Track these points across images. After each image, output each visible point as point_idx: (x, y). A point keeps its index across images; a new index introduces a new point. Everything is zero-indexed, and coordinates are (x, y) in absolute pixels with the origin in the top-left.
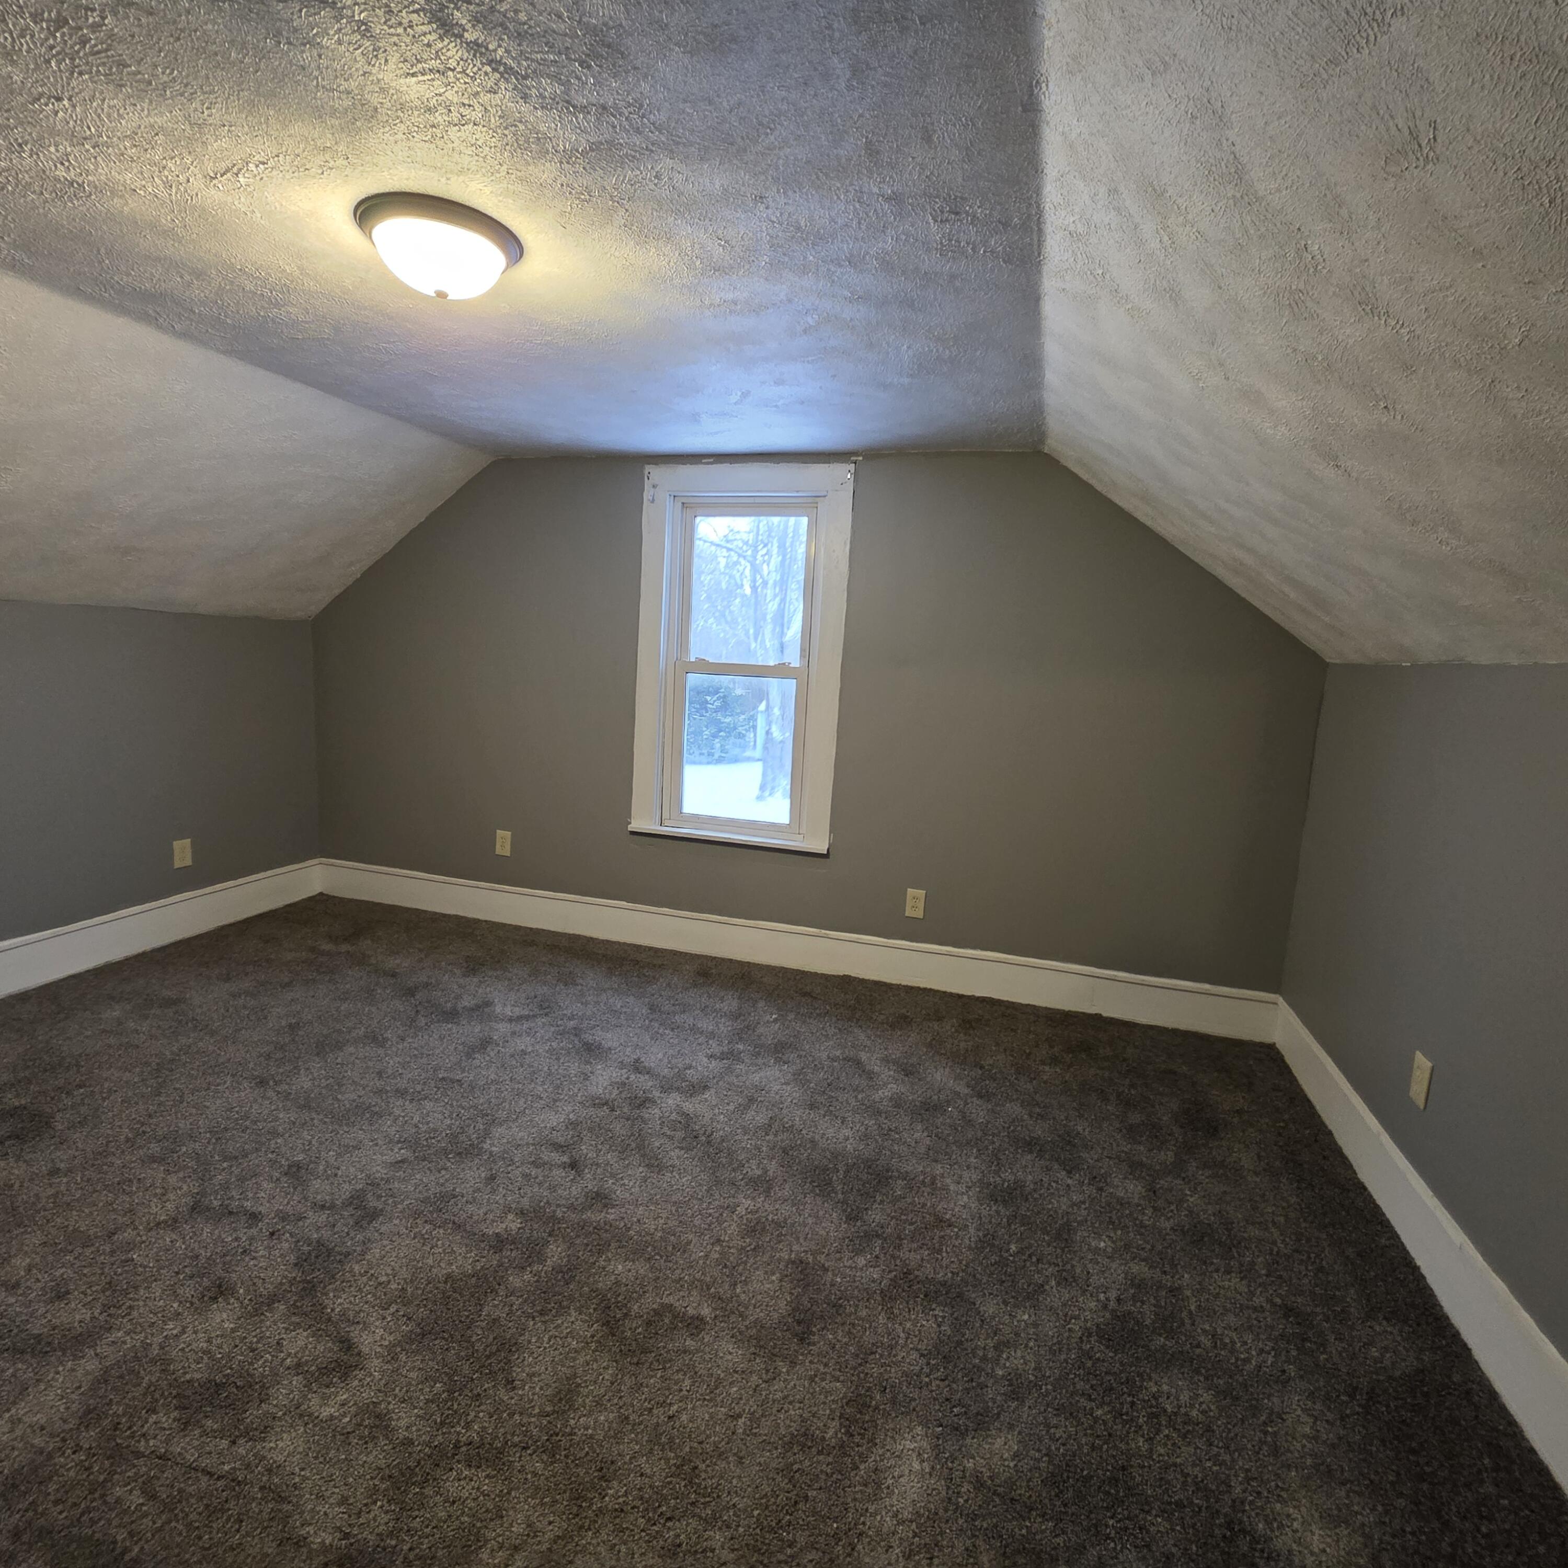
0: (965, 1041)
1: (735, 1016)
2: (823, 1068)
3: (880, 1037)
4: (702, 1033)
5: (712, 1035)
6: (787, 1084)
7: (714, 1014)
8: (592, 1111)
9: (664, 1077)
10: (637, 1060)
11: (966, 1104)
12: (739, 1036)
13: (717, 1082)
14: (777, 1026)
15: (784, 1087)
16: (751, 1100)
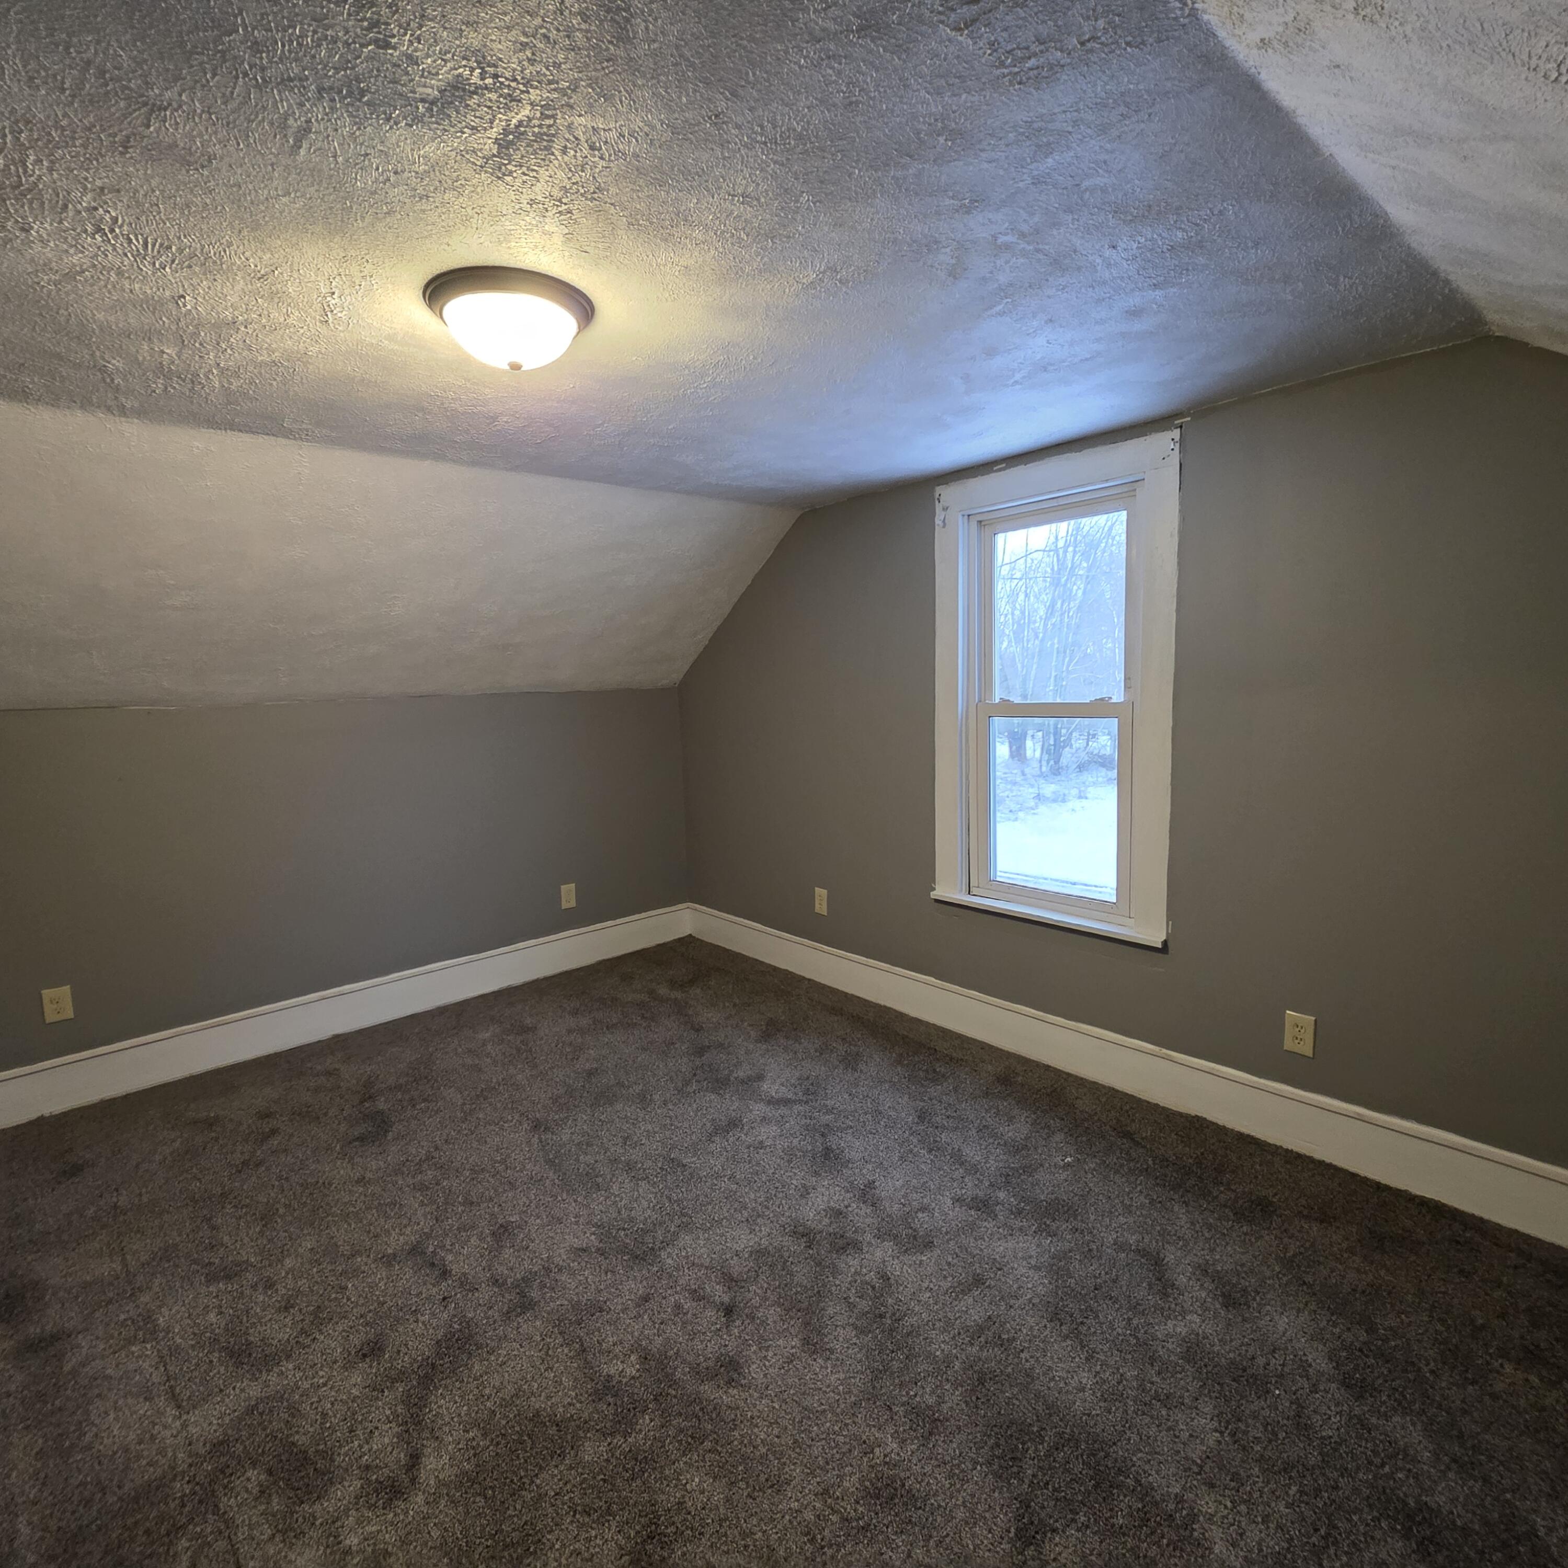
0: (1358, 1270)
1: (1015, 1149)
2: (1100, 1258)
3: (1210, 1227)
4: (962, 1164)
5: (973, 1169)
6: (1037, 1268)
7: (991, 1140)
8: (787, 1241)
9: (889, 1216)
10: (871, 1185)
11: (1314, 1389)
12: (1007, 1178)
13: (948, 1241)
14: (1064, 1176)
15: (1031, 1272)
16: (978, 1281)
